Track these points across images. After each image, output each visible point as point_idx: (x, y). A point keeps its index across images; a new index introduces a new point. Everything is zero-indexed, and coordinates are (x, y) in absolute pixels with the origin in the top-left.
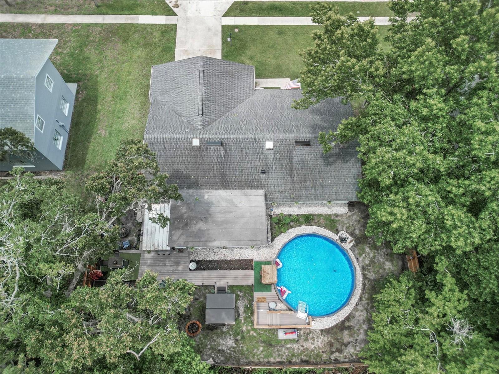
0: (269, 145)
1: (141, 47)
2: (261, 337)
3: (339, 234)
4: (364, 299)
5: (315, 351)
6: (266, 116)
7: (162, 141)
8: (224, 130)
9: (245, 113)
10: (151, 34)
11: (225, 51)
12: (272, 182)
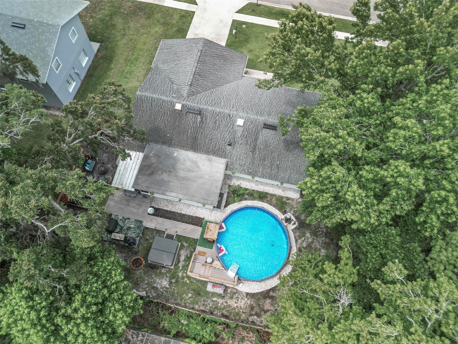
0: (240, 122)
1: (161, 25)
2: (192, 285)
5: (236, 310)
6: (245, 98)
7: (150, 99)
8: (205, 102)
9: (228, 92)
10: (172, 16)
11: (229, 41)
12: (236, 155)
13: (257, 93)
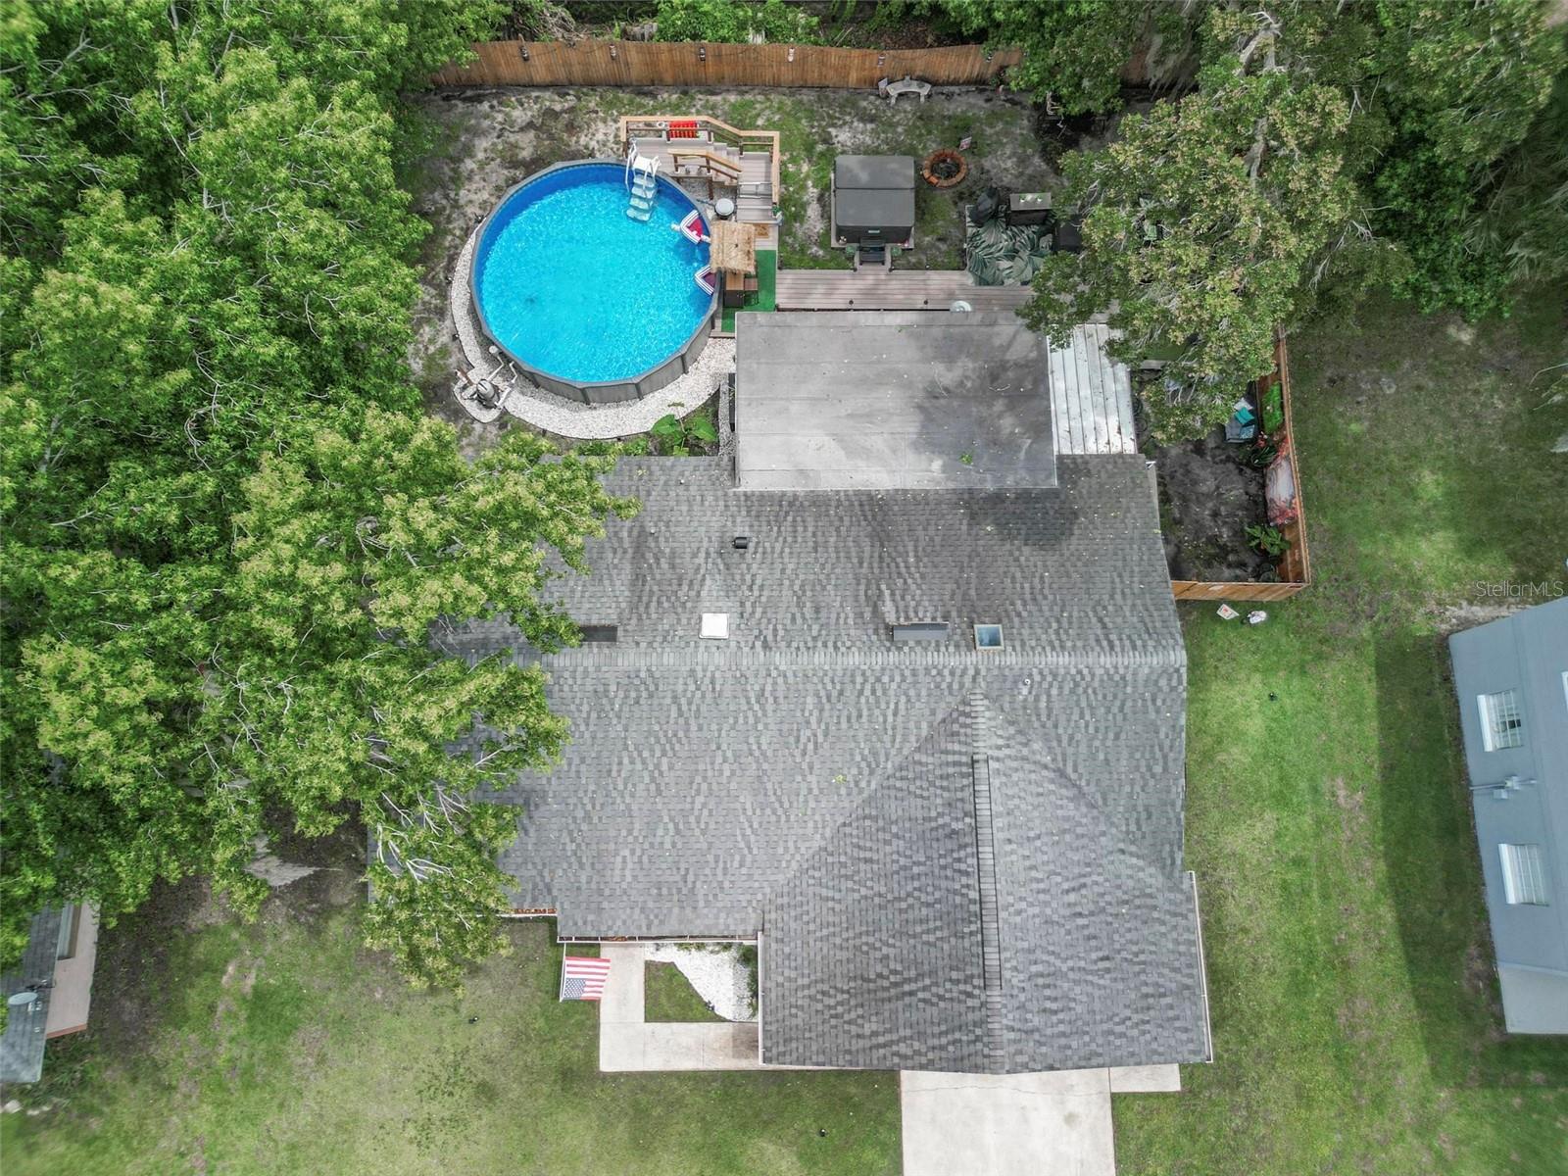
0: (715, 625)
3: (494, 414)
4: (458, 233)
5: (616, 113)
6: (721, 771)
7: (1117, 643)
9: (804, 790)
12: (709, 513)
13: (678, 831)
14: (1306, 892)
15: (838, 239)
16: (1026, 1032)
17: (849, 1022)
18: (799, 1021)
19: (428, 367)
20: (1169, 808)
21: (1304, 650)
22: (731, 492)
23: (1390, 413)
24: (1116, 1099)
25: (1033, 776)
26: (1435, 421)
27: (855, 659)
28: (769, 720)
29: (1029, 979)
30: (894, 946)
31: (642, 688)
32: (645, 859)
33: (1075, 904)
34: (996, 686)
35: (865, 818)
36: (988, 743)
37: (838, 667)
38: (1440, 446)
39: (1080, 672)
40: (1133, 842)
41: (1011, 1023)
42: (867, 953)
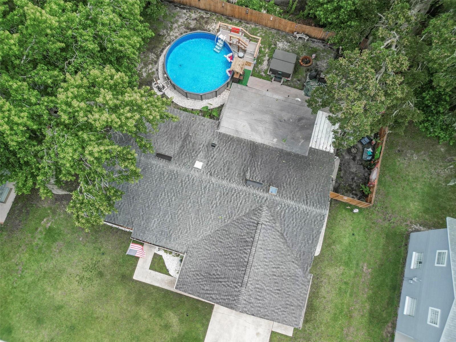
0: (199, 165)
3: (161, 93)
4: (167, 42)
6: (188, 205)
7: (309, 203)
8: (239, 197)
9: (209, 217)
12: (208, 135)
13: (172, 218)
14: (346, 292)
15: (270, 72)
16: (249, 303)
17: (202, 285)
18: (188, 280)
19: (147, 76)
20: (310, 254)
21: (367, 224)
22: (216, 131)
23: (413, 164)
24: (273, 333)
25: (274, 233)
26: (426, 171)
27: (234, 185)
28: (205, 195)
29: (255, 288)
30: (220, 267)
31: (174, 176)
32: (161, 223)
33: (275, 272)
34: (271, 204)
35: (224, 230)
36: (264, 220)
37: (229, 186)
38: (425, 179)
39: (296, 208)
40: (297, 260)
41: (245, 299)
42: (212, 267)
